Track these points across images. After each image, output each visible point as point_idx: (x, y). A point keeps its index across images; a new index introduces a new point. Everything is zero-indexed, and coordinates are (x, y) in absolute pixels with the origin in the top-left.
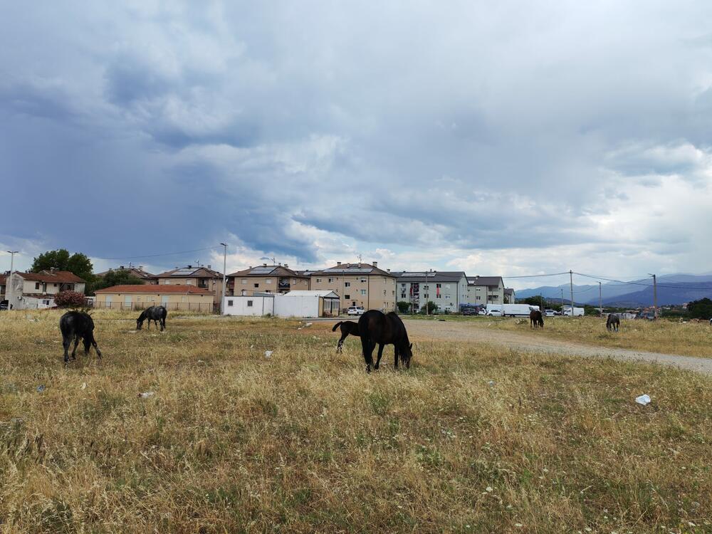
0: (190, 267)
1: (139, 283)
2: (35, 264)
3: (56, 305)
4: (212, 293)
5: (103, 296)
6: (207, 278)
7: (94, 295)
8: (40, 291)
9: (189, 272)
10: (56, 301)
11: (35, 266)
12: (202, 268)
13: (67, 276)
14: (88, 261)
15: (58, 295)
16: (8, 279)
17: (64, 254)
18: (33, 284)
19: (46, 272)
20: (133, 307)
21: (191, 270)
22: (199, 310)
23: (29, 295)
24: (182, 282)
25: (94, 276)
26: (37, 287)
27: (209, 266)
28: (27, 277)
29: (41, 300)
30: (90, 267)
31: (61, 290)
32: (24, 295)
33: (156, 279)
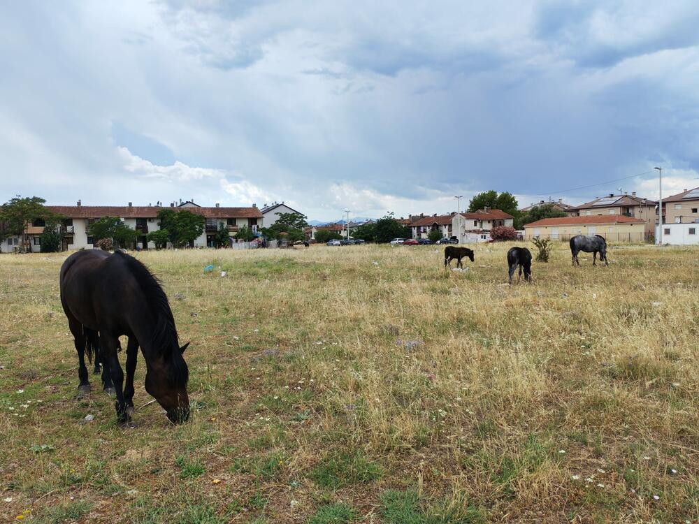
0: (612, 196)
1: (563, 216)
2: (471, 205)
3: (491, 239)
4: (641, 222)
5: (531, 229)
6: (632, 206)
7: (523, 229)
8: (478, 228)
9: (611, 201)
10: (492, 236)
11: (471, 206)
12: (626, 196)
13: (498, 213)
14: (513, 199)
15: (493, 231)
16: (453, 219)
17: (493, 194)
18: (472, 222)
19: (481, 211)
20: (561, 238)
21: (614, 198)
22: (630, 239)
23: (470, 231)
24: (605, 212)
25: (519, 211)
26: (475, 225)
27: (634, 193)
28: (467, 216)
29: (479, 236)
30: (516, 204)
31: (494, 226)
32: (466, 231)
33: (577, 211)
